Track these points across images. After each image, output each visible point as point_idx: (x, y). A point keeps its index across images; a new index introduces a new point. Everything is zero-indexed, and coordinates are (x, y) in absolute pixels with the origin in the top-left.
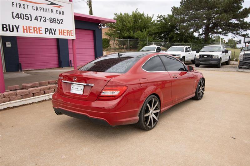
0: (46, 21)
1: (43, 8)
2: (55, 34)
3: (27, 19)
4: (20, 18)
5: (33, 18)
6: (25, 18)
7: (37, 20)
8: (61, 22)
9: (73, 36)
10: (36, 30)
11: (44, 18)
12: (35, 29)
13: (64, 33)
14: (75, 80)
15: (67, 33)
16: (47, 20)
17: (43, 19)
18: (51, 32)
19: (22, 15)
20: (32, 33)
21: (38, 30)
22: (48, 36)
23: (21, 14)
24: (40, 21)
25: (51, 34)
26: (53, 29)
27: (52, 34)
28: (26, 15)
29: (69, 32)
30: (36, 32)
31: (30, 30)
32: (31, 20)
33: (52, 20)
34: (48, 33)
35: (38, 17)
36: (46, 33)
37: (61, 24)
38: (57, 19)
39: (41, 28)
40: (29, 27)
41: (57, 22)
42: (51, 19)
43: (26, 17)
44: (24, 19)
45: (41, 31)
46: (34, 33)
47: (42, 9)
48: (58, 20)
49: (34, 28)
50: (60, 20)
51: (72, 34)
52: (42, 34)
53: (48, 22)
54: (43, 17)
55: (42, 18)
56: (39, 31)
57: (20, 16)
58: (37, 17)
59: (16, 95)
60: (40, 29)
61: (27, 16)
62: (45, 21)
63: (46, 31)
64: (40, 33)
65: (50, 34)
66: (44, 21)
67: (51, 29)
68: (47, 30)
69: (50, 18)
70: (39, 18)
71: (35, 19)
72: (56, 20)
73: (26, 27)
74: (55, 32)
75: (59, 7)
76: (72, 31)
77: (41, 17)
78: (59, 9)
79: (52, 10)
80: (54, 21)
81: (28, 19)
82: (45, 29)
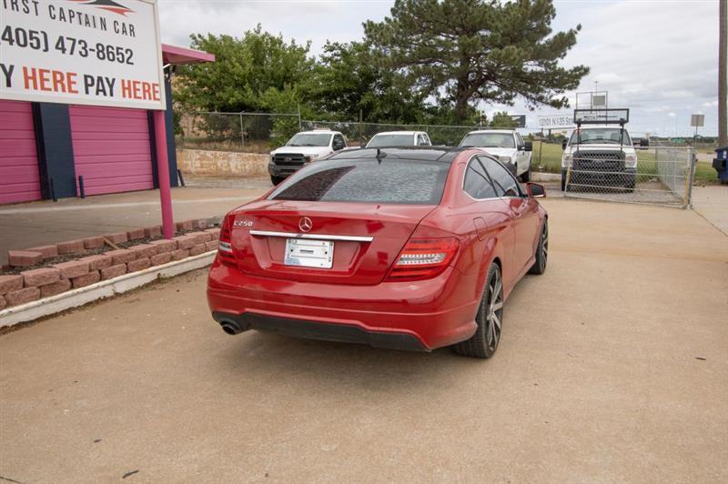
0: (86, 55)
1: (80, 14)
2: (112, 95)
3: (35, 45)
4: (15, 43)
5: (52, 42)
6: (29, 41)
7: (64, 50)
8: (126, 56)
9: (158, 100)
10: (61, 81)
11: (83, 45)
12: (58, 77)
13: (135, 90)
14: (306, 228)
15: (144, 91)
16: (89, 52)
17: (78, 47)
18: (101, 88)
19: (21, 33)
20: (50, 90)
21: (65, 82)
22: (93, 99)
23: (17, 30)
24: (72, 53)
25: (101, 93)
26: (107, 79)
27: (105, 94)
28: (31, 32)
29: (148, 90)
30: (59, 86)
31: (43, 80)
32: (46, 50)
33: (102, 51)
34: (93, 90)
35: (65, 40)
36: (87, 92)
37: (128, 63)
38: (118, 49)
39: (75, 75)
40: (42, 71)
41: (116, 56)
42: (100, 48)
43: (31, 38)
44: (25, 45)
45: (75, 83)
46: (56, 89)
47: (76, 16)
48: (120, 51)
49: (55, 73)
50: (124, 52)
51: (157, 96)
52: (76, 92)
53: (93, 55)
54: (80, 42)
55: (77, 43)
56: (70, 83)
57: (14, 37)
58: (61, 39)
59: (24, 286)
60: (73, 78)
61: (34, 35)
62: (84, 53)
63: (87, 86)
64: (70, 91)
65: (97, 94)
66: (80, 52)
67: (100, 79)
68: (89, 81)
69: (98, 45)
70: (68, 45)
71: (57, 47)
72: (115, 51)
73: (34, 70)
74: (111, 86)
75: (121, 12)
76: (157, 85)
77: (74, 40)
78: (120, 18)
79: (101, 19)
80: (108, 53)
81: (38, 47)
82: (86, 77)
